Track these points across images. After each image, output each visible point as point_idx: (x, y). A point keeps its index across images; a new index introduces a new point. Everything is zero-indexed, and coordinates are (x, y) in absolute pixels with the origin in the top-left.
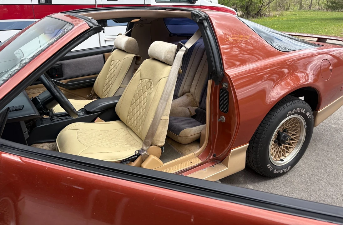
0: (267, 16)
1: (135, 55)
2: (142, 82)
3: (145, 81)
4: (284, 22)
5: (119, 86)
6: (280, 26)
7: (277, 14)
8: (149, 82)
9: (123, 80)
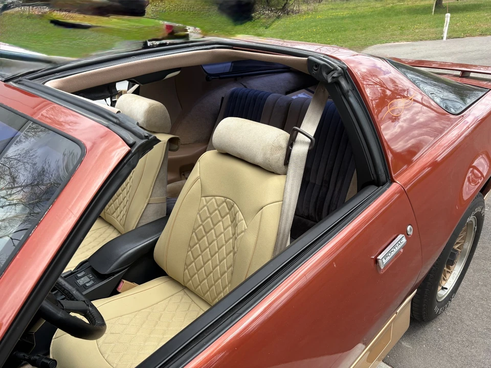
0: (296, 13)
1: (171, 136)
2: (207, 202)
3: (214, 200)
4: (323, 22)
5: (147, 202)
6: (320, 29)
7: (309, 10)
8: (223, 202)
9: (152, 188)
